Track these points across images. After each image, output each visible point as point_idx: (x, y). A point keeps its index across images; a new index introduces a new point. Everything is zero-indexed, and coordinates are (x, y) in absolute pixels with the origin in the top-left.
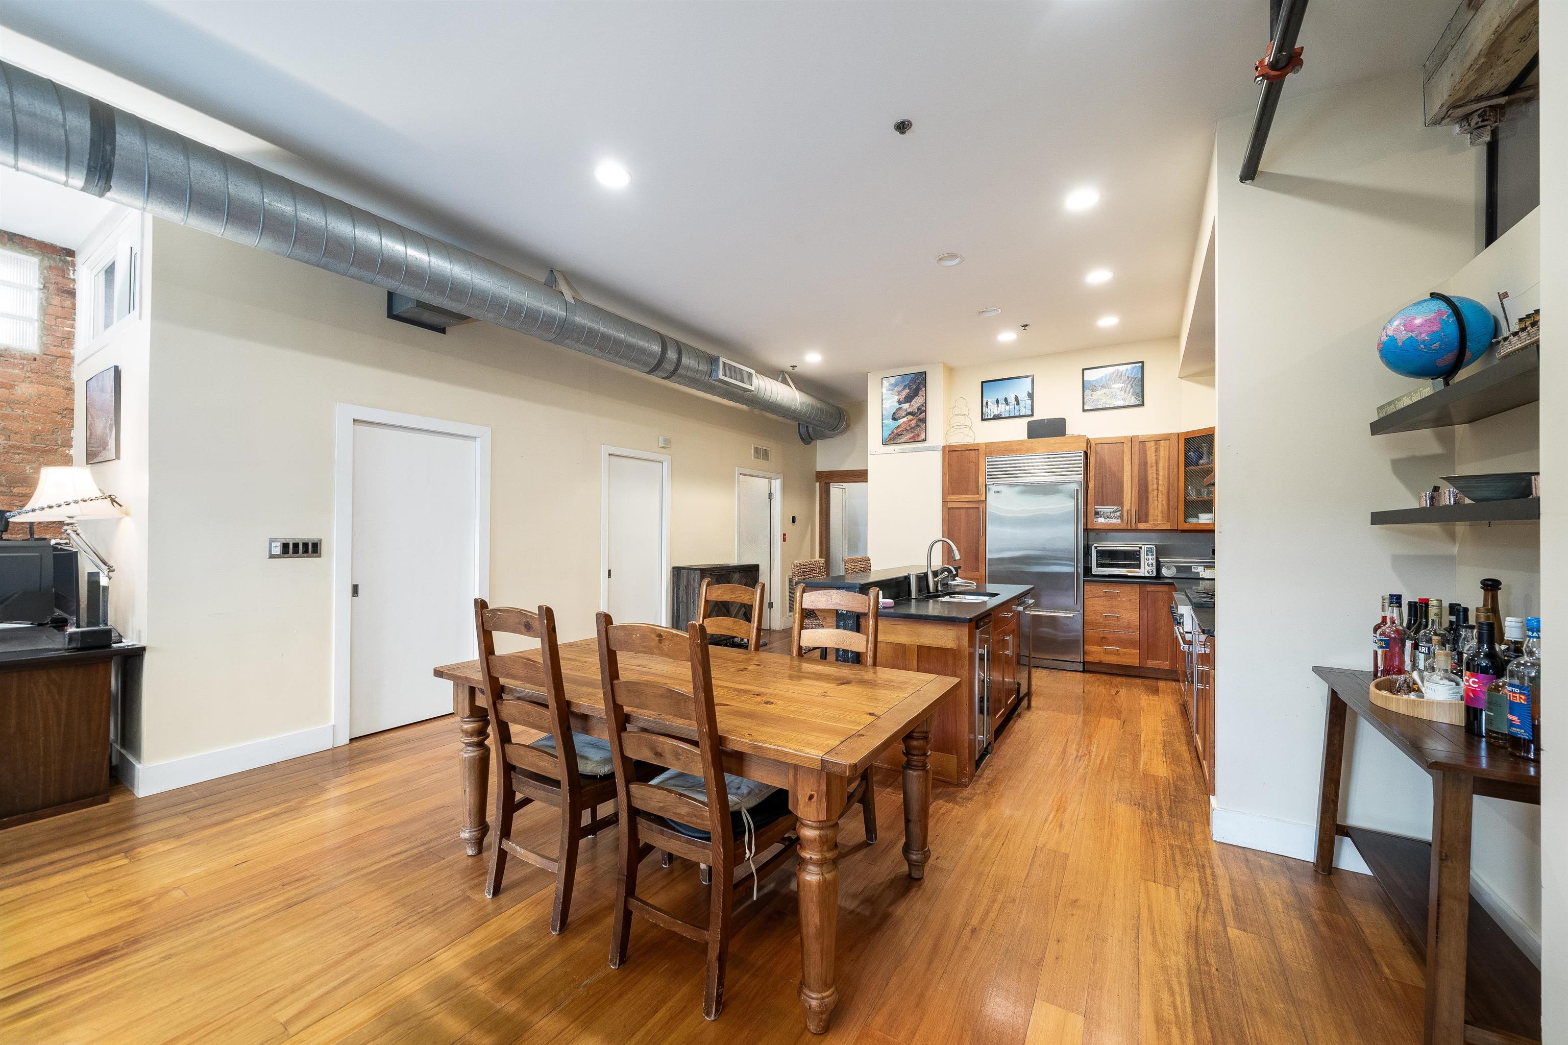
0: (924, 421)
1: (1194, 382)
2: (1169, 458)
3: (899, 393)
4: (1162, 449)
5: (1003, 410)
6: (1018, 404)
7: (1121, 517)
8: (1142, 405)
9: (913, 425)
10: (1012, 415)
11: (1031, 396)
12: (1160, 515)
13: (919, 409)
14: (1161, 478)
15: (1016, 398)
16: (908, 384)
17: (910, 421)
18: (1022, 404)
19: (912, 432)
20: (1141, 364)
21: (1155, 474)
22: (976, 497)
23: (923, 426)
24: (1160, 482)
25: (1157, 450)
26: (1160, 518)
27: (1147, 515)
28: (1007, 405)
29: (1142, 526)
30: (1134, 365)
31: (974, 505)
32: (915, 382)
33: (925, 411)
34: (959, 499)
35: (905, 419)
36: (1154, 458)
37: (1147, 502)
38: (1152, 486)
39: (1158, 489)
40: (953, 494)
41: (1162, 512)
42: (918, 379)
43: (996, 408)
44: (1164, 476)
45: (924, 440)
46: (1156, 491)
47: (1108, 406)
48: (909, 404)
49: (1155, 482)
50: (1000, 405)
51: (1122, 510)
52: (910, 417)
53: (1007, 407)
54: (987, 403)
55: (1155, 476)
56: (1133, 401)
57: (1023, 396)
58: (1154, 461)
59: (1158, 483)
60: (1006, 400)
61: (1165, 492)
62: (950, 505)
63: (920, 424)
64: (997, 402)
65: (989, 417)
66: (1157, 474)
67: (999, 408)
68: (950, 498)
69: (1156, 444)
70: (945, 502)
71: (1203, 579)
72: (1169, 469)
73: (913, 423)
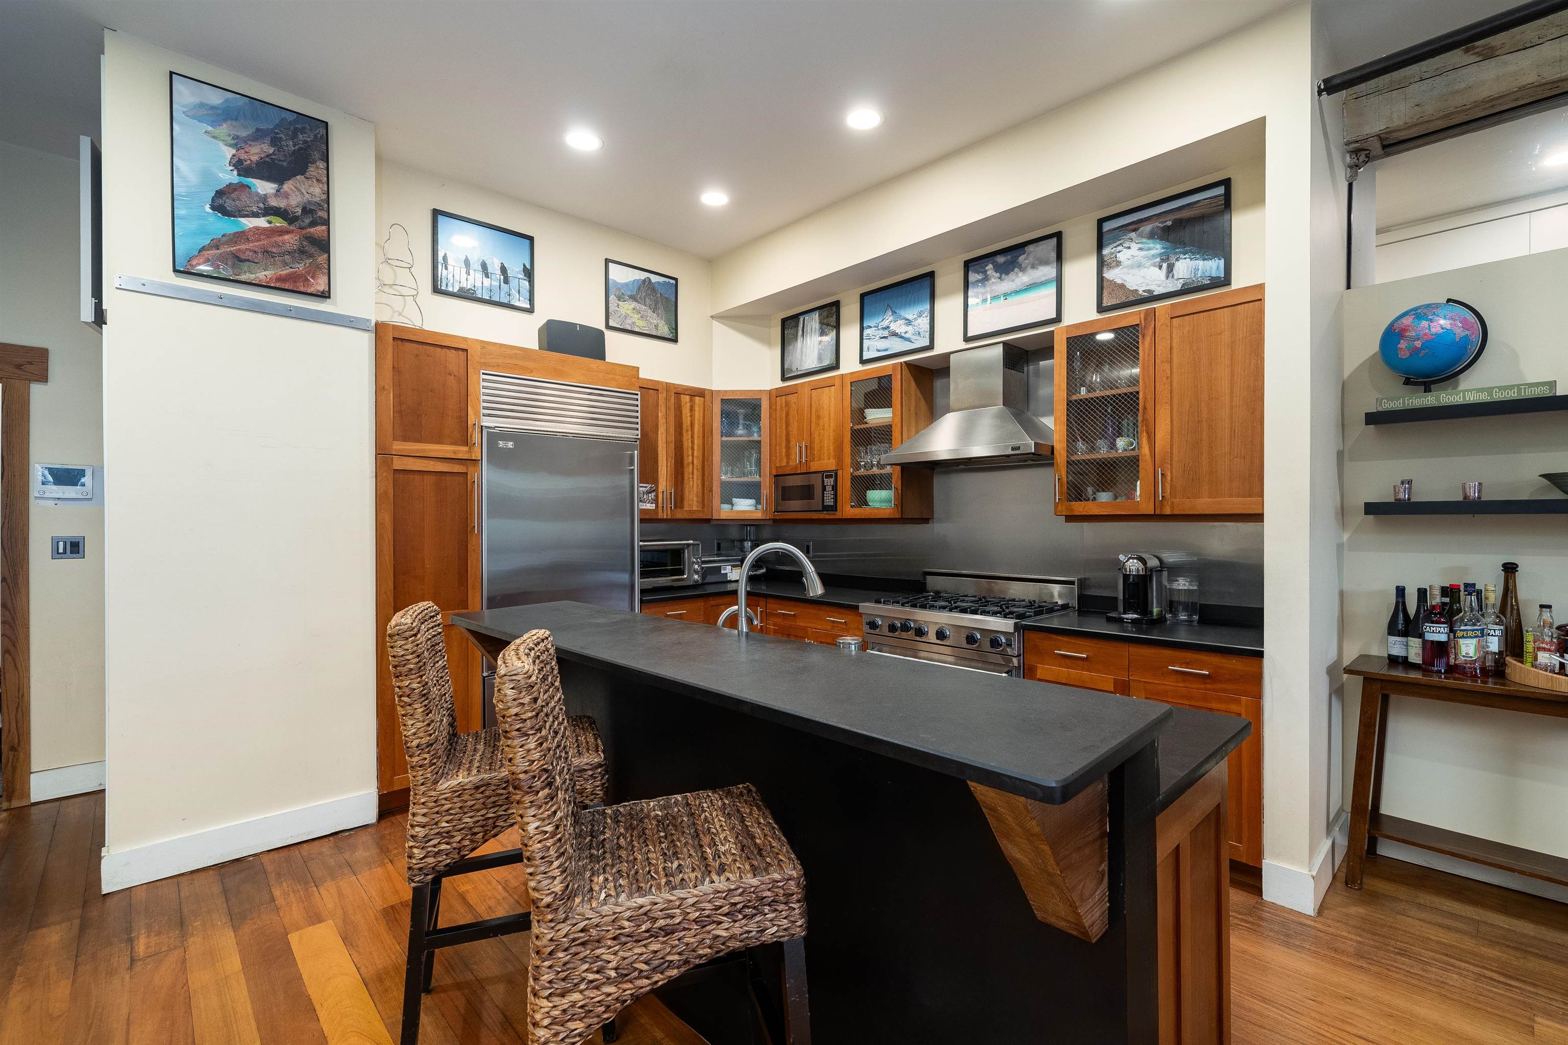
0: (324, 246)
1: (730, 327)
2: (704, 424)
3: (238, 143)
4: (697, 409)
5: (478, 284)
6: (506, 281)
7: (656, 501)
8: (675, 340)
9: (288, 247)
10: (496, 298)
11: (529, 274)
12: (695, 499)
13: (306, 211)
14: (696, 448)
15: (504, 270)
16: (272, 131)
17: (282, 232)
18: (514, 283)
19: (285, 264)
20: (673, 282)
21: (690, 440)
22: (462, 451)
23: (322, 258)
24: (695, 454)
25: (692, 409)
26: (695, 503)
27: (682, 499)
28: (487, 276)
29: (679, 515)
30: (667, 280)
31: (457, 468)
32: (294, 137)
33: (326, 222)
34: (418, 450)
35: (262, 222)
36: (689, 419)
37: (683, 479)
38: (688, 459)
39: (693, 463)
40: (405, 439)
41: (697, 496)
42: (303, 131)
43: (464, 275)
44: (699, 446)
45: (325, 295)
46: (691, 466)
47: (637, 330)
48: (275, 186)
49: (690, 453)
50: (471, 272)
51: (656, 490)
52: (278, 222)
53: (487, 282)
54: (445, 258)
55: (690, 445)
56: (664, 330)
57: (515, 270)
58: (689, 423)
59: (693, 455)
60: (484, 266)
61: (700, 467)
62: (398, 464)
63: (312, 250)
64: (467, 263)
65: (450, 289)
66: (693, 442)
67: (471, 278)
68: (399, 446)
69: (691, 401)
70: (382, 455)
71: (731, 582)
72: (704, 437)
73: (291, 240)
